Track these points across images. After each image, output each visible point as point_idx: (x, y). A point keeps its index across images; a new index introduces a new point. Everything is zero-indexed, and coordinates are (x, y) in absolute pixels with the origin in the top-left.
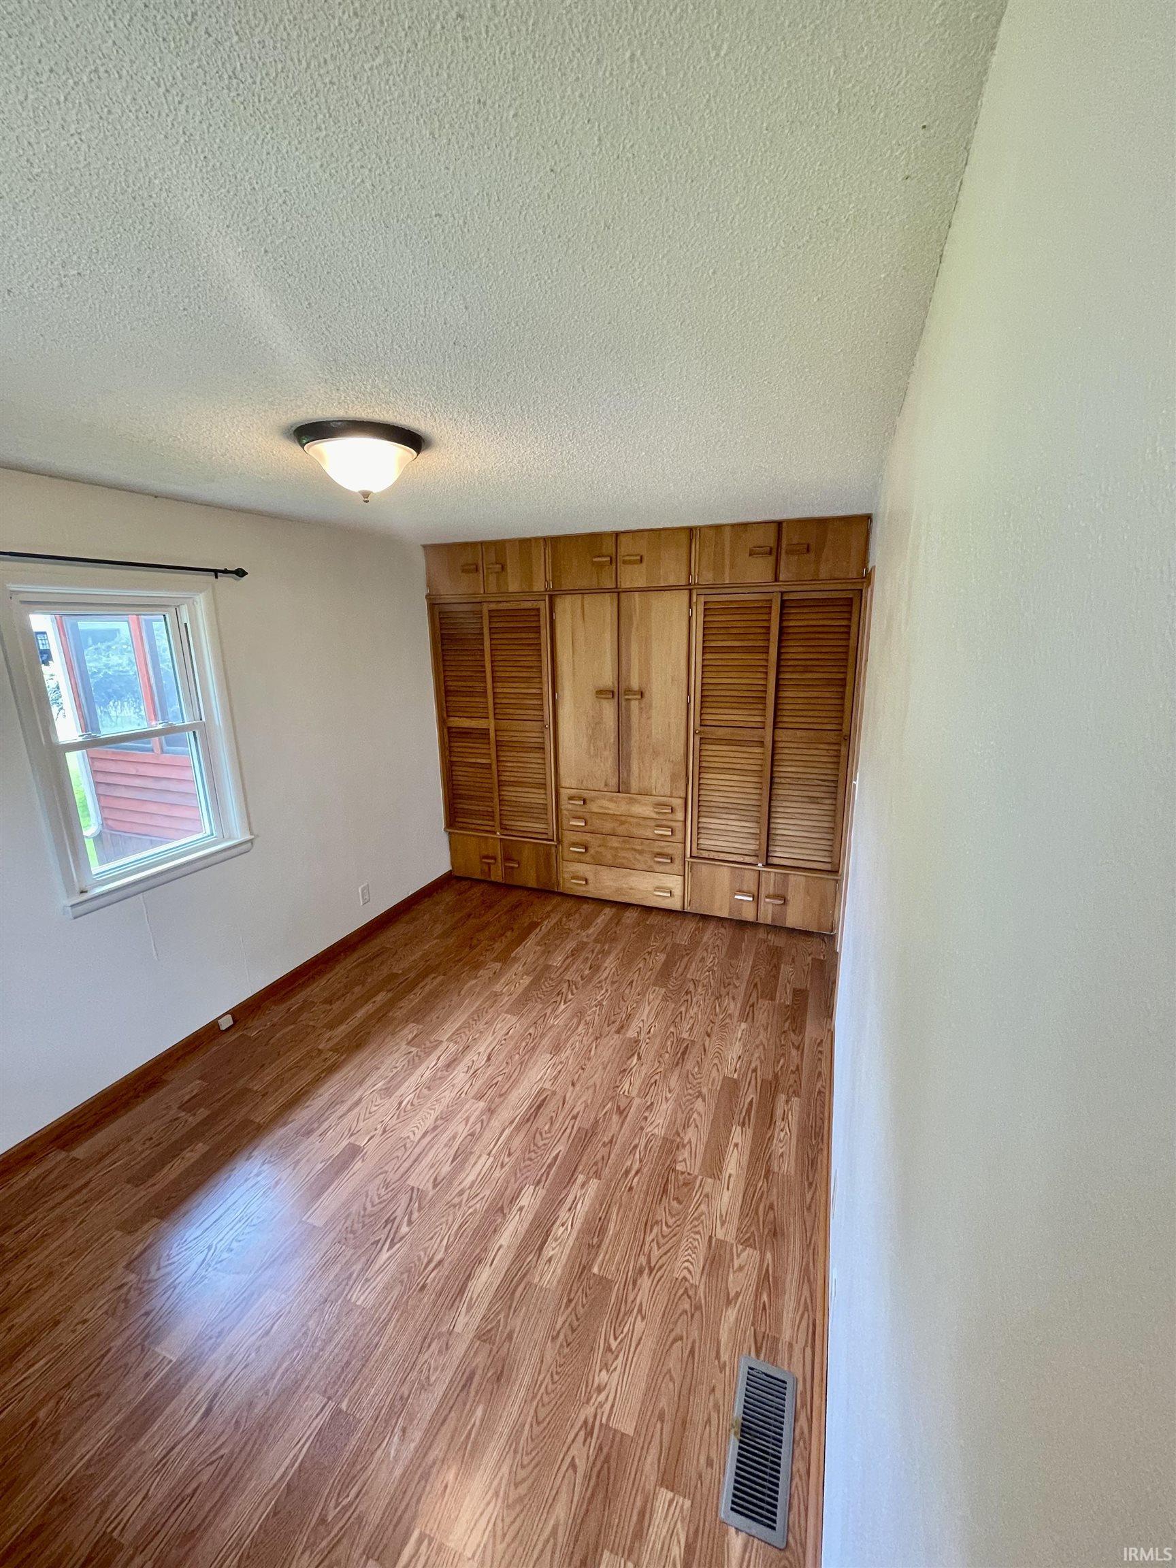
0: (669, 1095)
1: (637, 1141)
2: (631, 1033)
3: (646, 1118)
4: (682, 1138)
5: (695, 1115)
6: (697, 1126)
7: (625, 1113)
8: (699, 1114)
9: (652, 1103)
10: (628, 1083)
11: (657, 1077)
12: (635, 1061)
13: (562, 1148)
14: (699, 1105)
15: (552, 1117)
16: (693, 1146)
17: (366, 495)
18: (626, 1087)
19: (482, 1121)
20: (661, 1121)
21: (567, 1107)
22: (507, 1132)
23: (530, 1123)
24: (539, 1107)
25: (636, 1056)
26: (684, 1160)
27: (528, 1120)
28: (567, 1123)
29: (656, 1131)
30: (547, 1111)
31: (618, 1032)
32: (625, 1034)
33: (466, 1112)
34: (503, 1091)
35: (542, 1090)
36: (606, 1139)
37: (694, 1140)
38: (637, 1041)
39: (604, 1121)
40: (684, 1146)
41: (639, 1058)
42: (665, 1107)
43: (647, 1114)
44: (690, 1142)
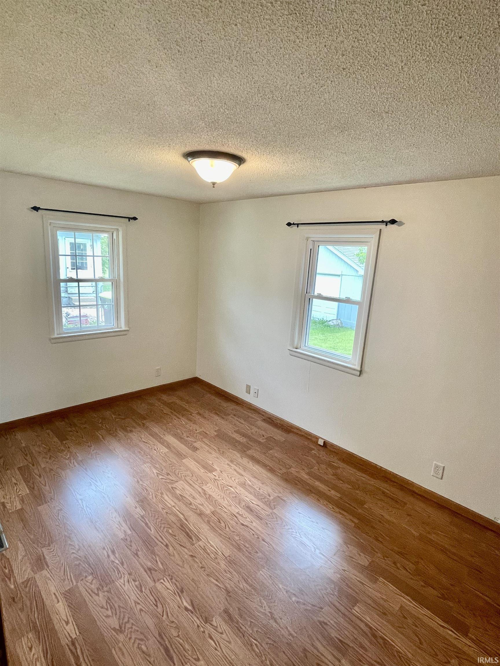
0: (139, 607)
1: (125, 566)
2: (217, 621)
3: (135, 581)
4: (104, 592)
5: (109, 613)
6: (102, 608)
7: (149, 572)
8: (108, 616)
9: (142, 592)
10: (169, 587)
11: (160, 610)
12: (185, 604)
13: (153, 532)
14: (114, 622)
15: (175, 536)
16: (93, 595)
17: (214, 184)
18: (167, 584)
19: (197, 509)
20: (126, 588)
21: (178, 546)
22: (181, 516)
23: (180, 527)
24: (188, 534)
25: (190, 608)
26: (91, 583)
27: (182, 526)
28: (165, 540)
29: (122, 581)
30: (182, 537)
31: (226, 611)
32: (220, 615)
33: (207, 505)
34: (211, 523)
35: (199, 539)
36: (139, 553)
37: (96, 598)
38: (207, 620)
39: (152, 558)
40: (98, 589)
41: (186, 609)
42: (132, 598)
43: (137, 583)
44: (98, 595)
